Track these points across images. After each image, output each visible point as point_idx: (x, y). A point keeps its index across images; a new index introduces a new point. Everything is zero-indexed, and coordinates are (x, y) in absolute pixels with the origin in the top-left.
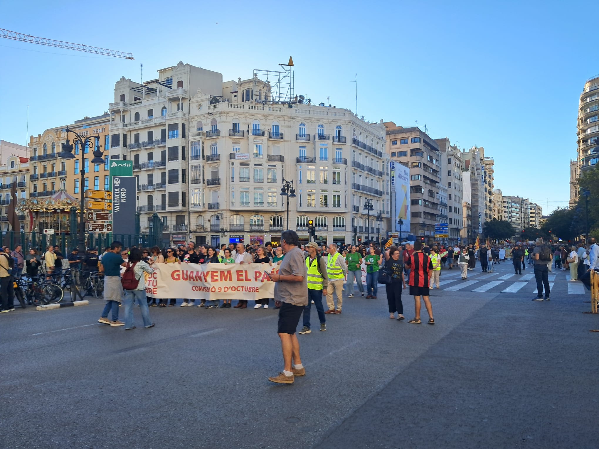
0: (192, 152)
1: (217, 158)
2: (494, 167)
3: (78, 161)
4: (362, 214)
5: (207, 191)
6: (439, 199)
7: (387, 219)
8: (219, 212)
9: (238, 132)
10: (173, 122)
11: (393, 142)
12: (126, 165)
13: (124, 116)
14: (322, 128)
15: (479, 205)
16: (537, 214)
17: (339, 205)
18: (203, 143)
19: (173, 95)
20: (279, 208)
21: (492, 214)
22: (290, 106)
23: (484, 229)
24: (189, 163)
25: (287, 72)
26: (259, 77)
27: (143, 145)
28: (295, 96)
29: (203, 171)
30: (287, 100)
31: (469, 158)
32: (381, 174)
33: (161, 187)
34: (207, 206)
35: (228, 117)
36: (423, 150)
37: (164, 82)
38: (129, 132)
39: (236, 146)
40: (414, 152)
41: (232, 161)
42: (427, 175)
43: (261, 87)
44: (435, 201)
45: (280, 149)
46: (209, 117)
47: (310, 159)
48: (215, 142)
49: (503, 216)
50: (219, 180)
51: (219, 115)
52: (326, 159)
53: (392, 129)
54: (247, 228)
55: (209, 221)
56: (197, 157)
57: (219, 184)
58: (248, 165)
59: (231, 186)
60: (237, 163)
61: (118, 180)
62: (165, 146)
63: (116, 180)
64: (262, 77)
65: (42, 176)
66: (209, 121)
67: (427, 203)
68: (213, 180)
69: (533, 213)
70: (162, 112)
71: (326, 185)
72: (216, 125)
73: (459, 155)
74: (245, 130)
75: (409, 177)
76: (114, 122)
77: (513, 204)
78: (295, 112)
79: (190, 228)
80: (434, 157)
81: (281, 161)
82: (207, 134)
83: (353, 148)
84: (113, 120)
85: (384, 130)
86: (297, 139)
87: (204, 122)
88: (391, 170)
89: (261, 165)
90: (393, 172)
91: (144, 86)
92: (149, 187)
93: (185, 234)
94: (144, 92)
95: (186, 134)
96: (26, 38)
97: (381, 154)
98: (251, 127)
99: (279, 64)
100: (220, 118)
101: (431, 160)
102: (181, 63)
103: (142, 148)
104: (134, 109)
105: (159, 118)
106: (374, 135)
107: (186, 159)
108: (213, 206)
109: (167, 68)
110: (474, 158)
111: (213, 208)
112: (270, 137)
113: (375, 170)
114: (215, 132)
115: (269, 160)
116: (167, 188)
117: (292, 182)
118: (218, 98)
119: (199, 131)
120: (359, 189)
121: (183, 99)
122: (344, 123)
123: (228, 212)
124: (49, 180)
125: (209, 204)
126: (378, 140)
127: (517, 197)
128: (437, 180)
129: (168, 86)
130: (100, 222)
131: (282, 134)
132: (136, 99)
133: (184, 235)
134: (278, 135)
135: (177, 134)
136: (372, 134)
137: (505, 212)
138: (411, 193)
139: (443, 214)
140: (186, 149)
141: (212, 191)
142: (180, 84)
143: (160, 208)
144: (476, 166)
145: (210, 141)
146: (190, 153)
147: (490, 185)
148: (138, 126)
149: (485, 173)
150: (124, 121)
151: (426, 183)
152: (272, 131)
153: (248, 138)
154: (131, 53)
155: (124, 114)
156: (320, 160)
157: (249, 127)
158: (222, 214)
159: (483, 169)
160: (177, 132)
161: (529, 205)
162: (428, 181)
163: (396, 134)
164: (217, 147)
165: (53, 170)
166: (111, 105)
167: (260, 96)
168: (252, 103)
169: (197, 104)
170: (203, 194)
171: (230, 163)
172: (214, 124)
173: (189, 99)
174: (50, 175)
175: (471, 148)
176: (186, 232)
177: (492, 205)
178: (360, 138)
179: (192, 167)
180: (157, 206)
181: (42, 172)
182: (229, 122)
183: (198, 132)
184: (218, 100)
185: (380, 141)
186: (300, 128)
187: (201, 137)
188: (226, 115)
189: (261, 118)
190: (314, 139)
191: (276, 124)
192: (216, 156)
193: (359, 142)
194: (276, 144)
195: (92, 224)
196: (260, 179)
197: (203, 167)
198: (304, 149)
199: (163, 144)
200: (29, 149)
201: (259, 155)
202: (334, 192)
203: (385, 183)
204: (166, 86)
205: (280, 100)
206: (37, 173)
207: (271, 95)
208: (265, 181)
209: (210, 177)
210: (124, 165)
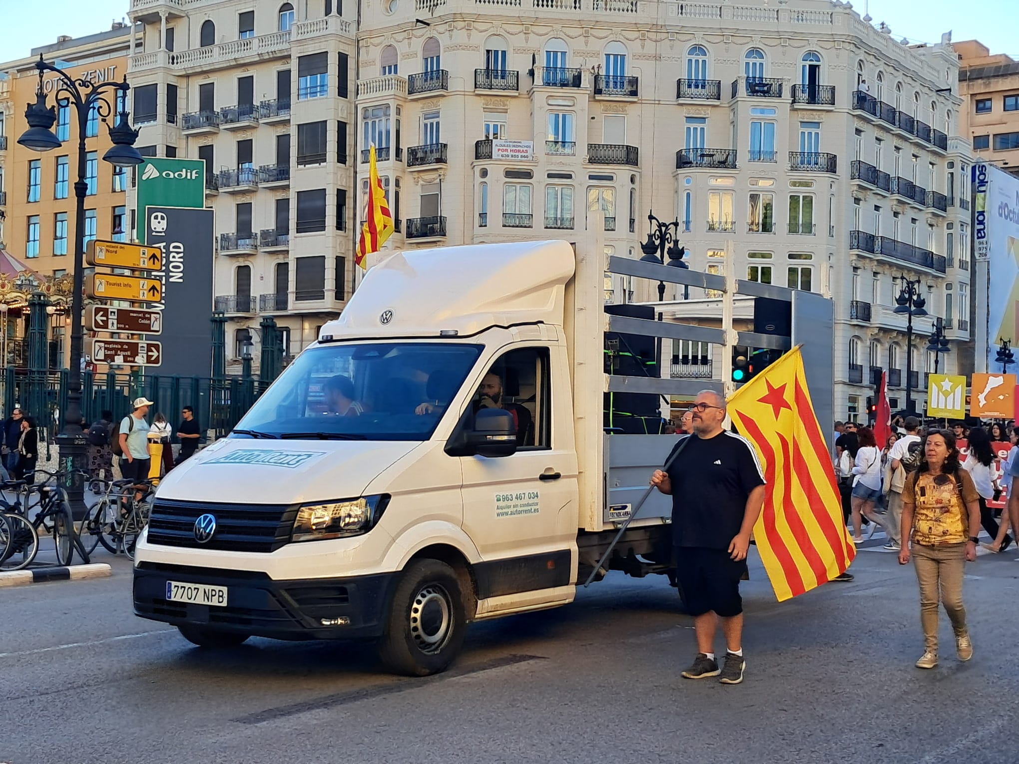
0: (366, 138)
1: (437, 156)
3: (39, 164)
4: (880, 329)
5: (406, 253)
7: (959, 343)
9: (503, 77)
10: (311, 49)
11: (981, 105)
12: (184, 173)
13: (170, 32)
14: (758, 61)
18: (398, 113)
24: (355, 173)
27: (225, 116)
29: (397, 194)
32: (942, 203)
33: (276, 244)
35: (474, 32)
38: (185, 80)
39: (495, 119)
41: (483, 163)
45: (628, 127)
46: (418, 33)
47: (718, 158)
48: (433, 109)
50: (442, 220)
51: (446, 26)
52: (771, 156)
53: (977, 62)
56: (380, 153)
57: (443, 233)
58: (528, 175)
59: (476, 241)
60: (496, 170)
61: (162, 218)
62: (289, 121)
63: (156, 218)
66: (418, 44)
68: (424, 221)
70: (281, 19)
71: (766, 235)
72: (438, 57)
74: (524, 72)
76: (141, 49)
78: (675, 14)
81: (628, 163)
82: (412, 86)
83: (856, 119)
84: (138, 45)
85: (953, 64)
86: (678, 96)
87: (402, 48)
88: (974, 192)
89: (569, 177)
92: (239, 242)
95: (351, 87)
97: (942, 141)
98: (542, 61)
100: (451, 37)
103: (221, 127)
104: (200, 11)
105: (272, 36)
106: (924, 82)
107: (349, 161)
112: (598, 91)
113: (923, 191)
114: (434, 79)
115: (592, 161)
116: (291, 246)
117: (676, 224)
119: (388, 76)
120: (872, 251)
122: (828, 45)
126: (934, 97)
130: (124, 336)
131: (634, 81)
134: (622, 86)
135: (322, 86)
136: (915, 77)
140: (349, 130)
143: (271, 303)
145: (419, 105)
146: (360, 141)
148: (209, 61)
150: (170, 46)
152: (603, 72)
153: (530, 93)
155: (170, 26)
156: (752, 159)
157: (534, 62)
160: (322, 79)
163: (988, 77)
164: (438, 123)
171: (477, 170)
172: (431, 54)
178: (880, 90)
179: (365, 183)
180: (263, 298)
182: (476, 48)
183: (383, 78)
185: (942, 99)
186: (690, 61)
187: (392, 92)
188: (469, 25)
189: (571, 34)
190: (734, 95)
191: (616, 49)
192: (437, 150)
193: (874, 102)
194: (617, 111)
195: (106, 343)
196: (562, 219)
197: (397, 184)
198: (702, 125)
199: (283, 116)
201: (564, 147)
202: (791, 257)
203: (956, 230)
208: (580, 223)
209: (416, 214)
210: (180, 175)
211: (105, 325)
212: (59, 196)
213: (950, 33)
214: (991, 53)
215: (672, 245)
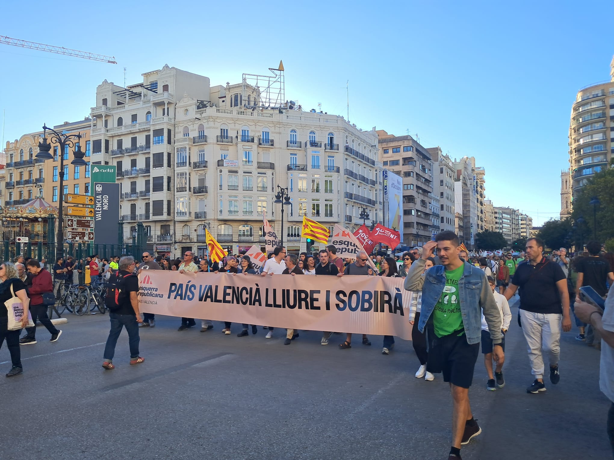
0: (178, 159)
1: (204, 165)
2: (485, 177)
3: (57, 168)
4: (355, 224)
5: (193, 199)
6: (431, 209)
8: (206, 222)
9: (227, 138)
10: (158, 127)
11: (385, 151)
12: (108, 170)
13: (106, 122)
14: (313, 135)
15: (471, 215)
16: (528, 225)
17: (331, 215)
18: (190, 150)
19: (158, 98)
20: (269, 218)
21: (483, 225)
22: (281, 112)
23: (476, 240)
24: (174, 171)
25: (278, 77)
26: (248, 82)
27: (127, 151)
28: (285, 103)
29: (190, 178)
30: (278, 106)
31: (461, 167)
32: (373, 183)
33: (145, 196)
34: (193, 215)
35: (216, 123)
36: (415, 159)
37: (148, 86)
38: (112, 138)
39: (224, 152)
40: (407, 161)
41: (221, 168)
42: (420, 184)
43: (249, 92)
44: (427, 211)
45: (271, 156)
46: (196, 122)
47: (300, 167)
48: (202, 149)
49: (494, 227)
50: (206, 187)
51: (206, 120)
52: (318, 167)
53: (384, 137)
54: (235, 239)
55: (195, 230)
56: (183, 164)
57: (206, 192)
58: (236, 172)
59: (219, 195)
60: (225, 170)
61: (100, 186)
62: (150, 152)
63: (98, 186)
64: (251, 82)
65: (18, 183)
66: (196, 127)
67: (419, 213)
68: (200, 188)
69: (524, 224)
70: (147, 116)
71: (317, 193)
72: (204, 131)
73: (451, 164)
74: (234, 137)
75: (401, 186)
77: (504, 215)
78: (285, 119)
79: (175, 238)
80: (427, 166)
81: (271, 168)
82: (194, 141)
83: (345, 155)
84: (94, 126)
85: (376, 137)
86: (287, 146)
87: (190, 128)
88: (384, 179)
89: (251, 173)
90: (385, 181)
91: (128, 90)
92: (132, 195)
93: (170, 244)
94: (127, 96)
95: (172, 141)
96: (3, 39)
97: (373, 163)
98: (240, 133)
99: (269, 69)
100: (208, 124)
101: (424, 170)
102: (167, 66)
103: (125, 155)
104: (117, 114)
105: (143, 123)
106: (367, 143)
107: (172, 166)
108: (199, 215)
109: (152, 72)
110: (465, 168)
111: (200, 217)
112: (260, 144)
113: (367, 179)
114: (202, 138)
115: (258, 168)
116: (151, 197)
117: (287, 189)
118: (205, 103)
119: (186, 137)
120: (352, 199)
121: (169, 103)
122: (336, 130)
123: (215, 221)
124: (25, 188)
125: (196, 213)
126: (370, 148)
127: (508, 208)
128: (429, 189)
129: (153, 90)
130: (80, 230)
131: (272, 141)
132: (119, 103)
133: (169, 246)
134: (268, 142)
135: (162, 140)
136: (364, 141)
137: (496, 223)
138: (404, 202)
139: (435, 224)
140: (172, 156)
141: (198, 199)
142: (166, 88)
143: (144, 217)
144: (468, 176)
145: (197, 147)
146: (176, 160)
147: (481, 195)
148: (121, 131)
149: (477, 182)
150: (106, 126)
151: (419, 193)
152: (261, 137)
153: (237, 144)
154: (114, 57)
155: (106, 119)
156: (312, 168)
157: (238, 133)
158: (209, 223)
159: (474, 179)
160: (162, 138)
161: (520, 216)
162: (421, 191)
163: (387, 142)
164: (204, 154)
165: (30, 177)
166: (93, 109)
167: (249, 101)
168: (240, 108)
169: (184, 109)
170: (190, 203)
171: (218, 170)
172: (201, 130)
173: (175, 104)
174: (27, 182)
175: (463, 158)
176: (171, 242)
177: (483, 216)
178: (353, 145)
179: (178, 174)
180: (141, 215)
181: (18, 179)
182: (217, 128)
183: (184, 138)
184: (205, 104)
185: (373, 149)
186: (291, 135)
187: (187, 143)
188: (214, 120)
189: (250, 124)
190: (306, 146)
191: (266, 130)
192: (204, 163)
193: (351, 149)
194: (267, 151)
195: (72, 232)
196: (249, 187)
197: (190, 175)
198: (296, 156)
199: (147, 151)
200: (5, 155)
201: (249, 163)
202: (326, 200)
203: (378, 192)
204: (150, 90)
205: (269, 105)
206: (13, 181)
207: (261, 100)
208: (255, 189)
209: (197, 185)
210: (107, 171)
211: (72, 225)
213: (375, 127)
214: (388, 134)
215: (286, 196)
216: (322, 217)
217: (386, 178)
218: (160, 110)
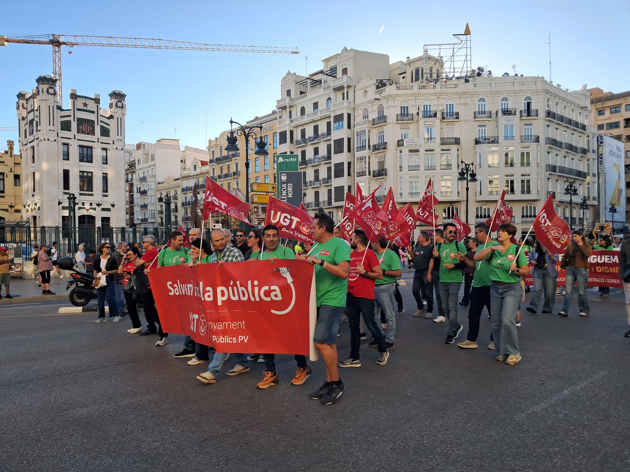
0: (358, 143)
1: (384, 147)
4: (560, 202)
5: (373, 183)
7: (593, 206)
9: (407, 116)
10: (338, 113)
11: (600, 112)
12: (292, 159)
13: (290, 112)
14: (506, 102)
17: (529, 192)
18: (369, 132)
19: (337, 84)
20: (455, 198)
22: (467, 81)
24: (354, 155)
25: (463, 42)
26: (430, 53)
27: (309, 140)
28: (472, 70)
29: (369, 162)
30: (463, 75)
32: (585, 151)
33: (327, 182)
35: (396, 101)
37: (328, 72)
38: (296, 128)
39: (404, 131)
41: (401, 148)
43: (432, 64)
45: (455, 130)
46: (375, 103)
47: (491, 140)
48: (382, 130)
50: (386, 170)
51: (385, 100)
52: (512, 138)
53: (598, 96)
56: (362, 148)
57: (386, 175)
58: (417, 151)
59: (398, 177)
60: (405, 150)
61: (285, 175)
62: (331, 139)
63: (283, 175)
64: (433, 53)
65: (220, 177)
66: (376, 107)
68: (379, 171)
70: (327, 103)
71: (512, 168)
72: (383, 111)
74: (415, 113)
75: (623, 154)
78: (472, 88)
81: (456, 144)
82: (374, 122)
83: (547, 121)
84: (280, 118)
85: (588, 97)
86: (475, 118)
87: (370, 109)
88: (598, 146)
89: (433, 150)
90: (601, 148)
91: (309, 79)
92: (316, 183)
94: (309, 84)
95: (352, 125)
96: (203, 47)
97: (584, 127)
98: (422, 109)
99: (453, 35)
100: (387, 103)
102: (345, 49)
103: (308, 143)
104: (300, 103)
105: (324, 110)
106: (575, 105)
107: (352, 151)
108: (379, 199)
109: (331, 57)
111: (380, 201)
112: (444, 118)
113: (576, 147)
114: (382, 119)
115: (442, 144)
116: (332, 183)
117: (473, 164)
118: (384, 81)
119: (365, 120)
120: (555, 172)
121: (349, 87)
122: (535, 94)
124: (225, 181)
126: (580, 110)
129: (333, 75)
130: (264, 216)
131: (457, 114)
132: (302, 93)
134: (453, 115)
135: (342, 126)
136: (572, 103)
138: (626, 173)
140: (352, 140)
141: (378, 183)
142: (345, 71)
143: (326, 204)
145: (376, 129)
146: (356, 144)
148: (304, 120)
150: (290, 117)
152: (445, 111)
153: (418, 121)
154: (296, 48)
155: (290, 110)
156: (505, 139)
157: (419, 110)
160: (342, 123)
163: (603, 101)
164: (383, 135)
165: (229, 171)
166: (278, 101)
167: (431, 74)
168: (422, 82)
169: (363, 91)
170: (369, 187)
171: (398, 151)
172: (381, 111)
173: (354, 87)
174: (226, 176)
178: (557, 109)
179: (358, 159)
180: (324, 202)
181: (220, 174)
182: (397, 106)
183: (363, 120)
184: (385, 83)
185: (583, 111)
186: (479, 104)
187: (366, 125)
188: (394, 99)
189: (432, 98)
190: (497, 115)
191: (450, 102)
192: (383, 145)
193: (554, 114)
194: (450, 125)
195: (258, 218)
196: (431, 167)
197: (369, 158)
198: (485, 128)
199: (329, 138)
200: (208, 152)
201: (431, 140)
202: (522, 175)
203: (591, 162)
204: (330, 76)
205: (454, 75)
206: (215, 175)
207: (444, 71)
208: (438, 168)
209: (376, 168)
210: (290, 160)
211: (258, 213)
212: (257, 171)
213: (586, 85)
214: (604, 92)
215: (471, 172)
216: (518, 195)
217: (602, 145)
218: (339, 95)
